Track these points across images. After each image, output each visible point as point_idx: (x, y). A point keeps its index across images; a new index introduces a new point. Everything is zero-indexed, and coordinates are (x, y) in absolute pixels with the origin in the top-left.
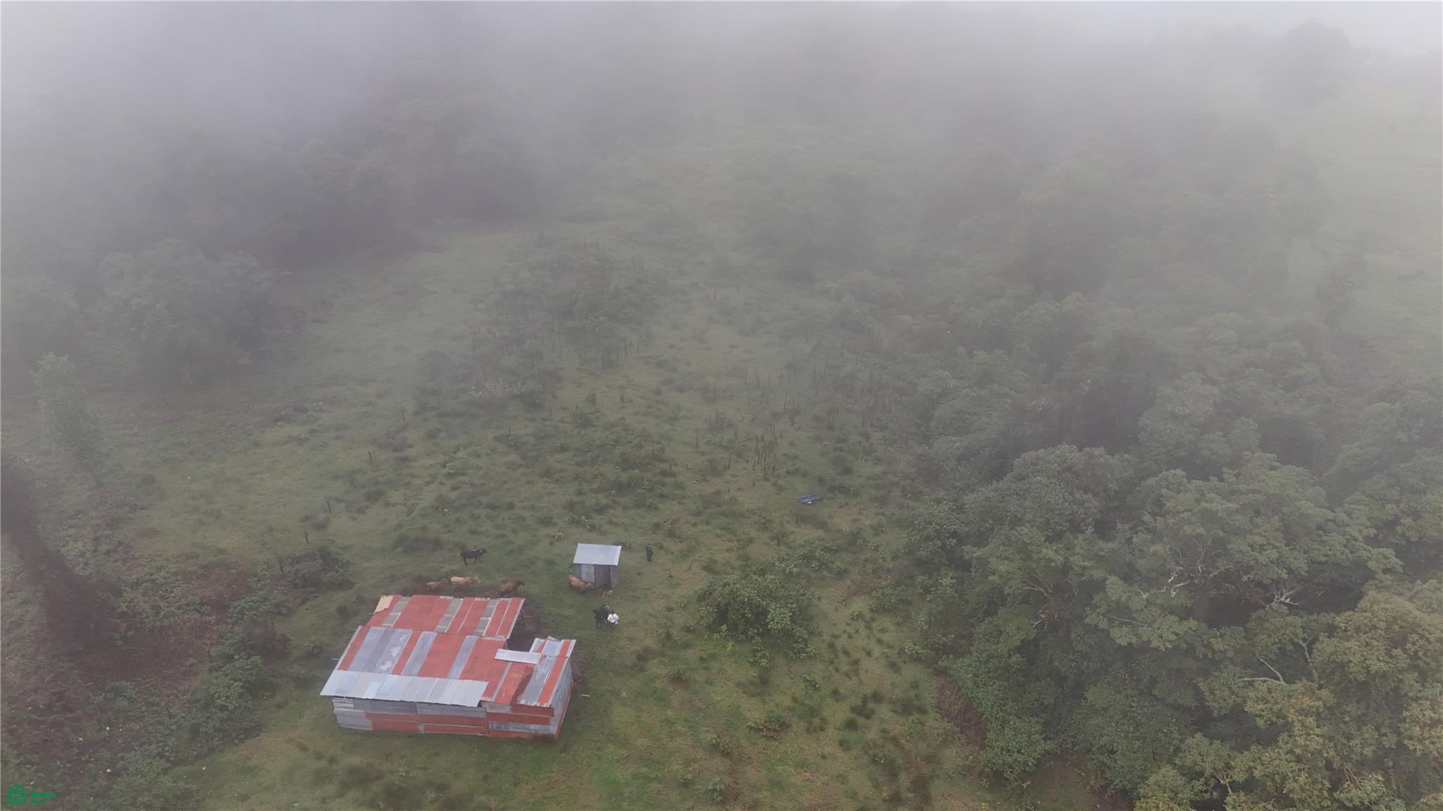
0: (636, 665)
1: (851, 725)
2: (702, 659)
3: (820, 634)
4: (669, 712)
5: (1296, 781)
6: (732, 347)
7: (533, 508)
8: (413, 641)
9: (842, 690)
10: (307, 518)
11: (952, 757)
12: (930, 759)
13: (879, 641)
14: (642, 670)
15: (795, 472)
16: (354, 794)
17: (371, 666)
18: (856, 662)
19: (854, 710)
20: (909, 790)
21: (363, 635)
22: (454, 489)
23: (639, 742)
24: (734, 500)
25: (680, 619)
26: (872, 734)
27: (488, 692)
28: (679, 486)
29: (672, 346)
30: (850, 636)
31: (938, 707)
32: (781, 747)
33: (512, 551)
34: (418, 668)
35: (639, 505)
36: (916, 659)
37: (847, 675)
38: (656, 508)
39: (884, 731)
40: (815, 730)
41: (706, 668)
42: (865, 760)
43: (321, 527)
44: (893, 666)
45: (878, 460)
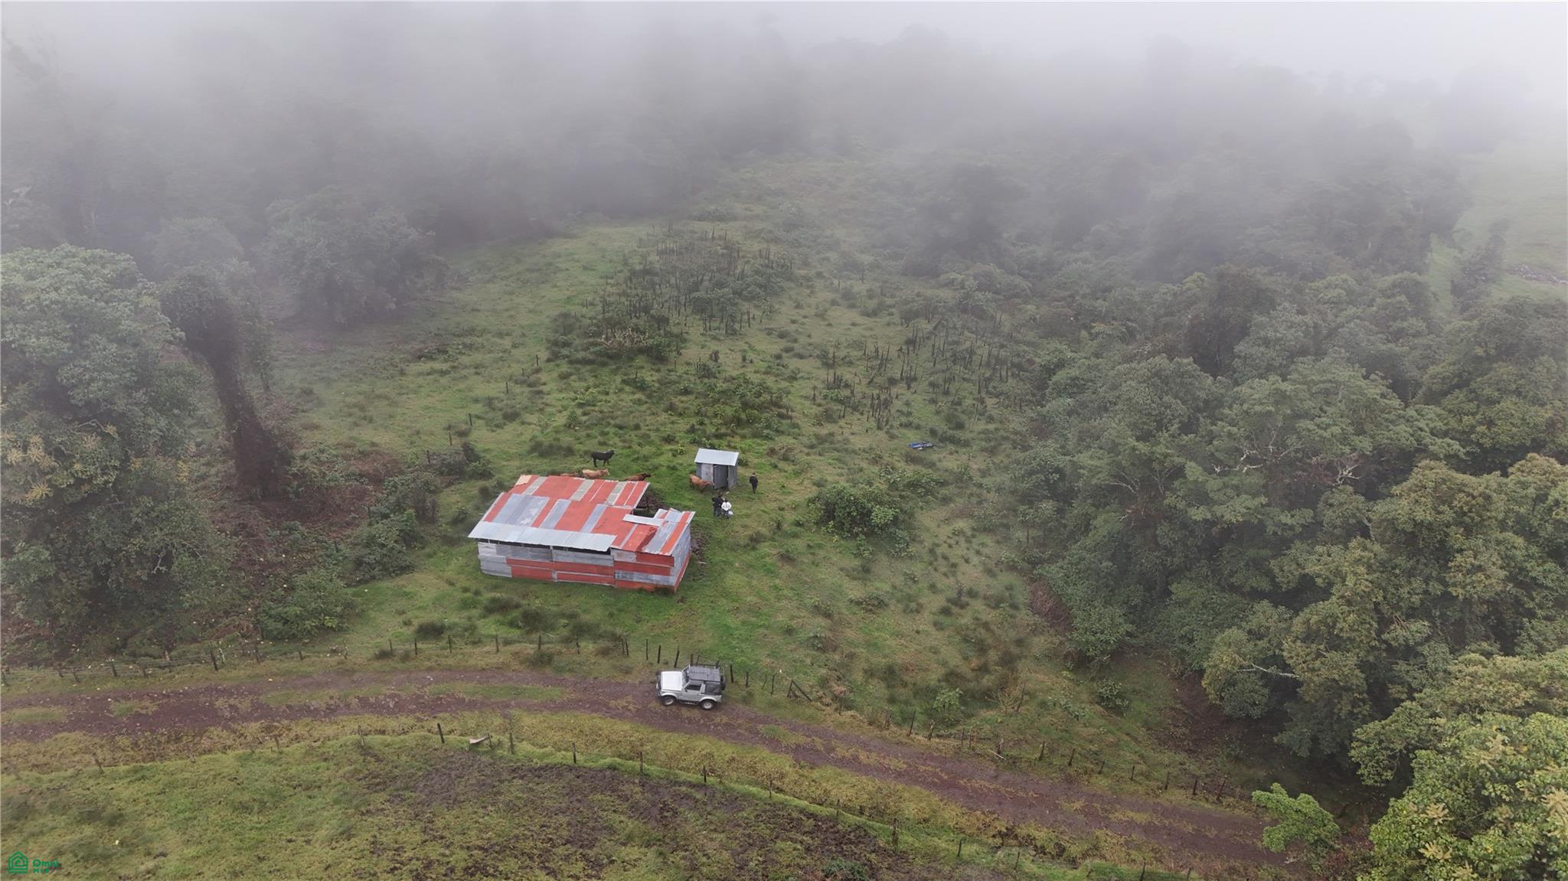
0: (748, 545)
1: (945, 611)
2: (809, 546)
3: (921, 542)
4: (777, 581)
5: (1345, 621)
6: (854, 324)
7: (658, 430)
8: (550, 505)
9: (939, 586)
10: (449, 428)
11: (1040, 643)
12: (1019, 642)
13: (978, 553)
14: (754, 549)
15: (907, 425)
16: (497, 617)
17: (512, 520)
18: (954, 565)
19: (949, 600)
20: (997, 664)
21: (504, 499)
22: (585, 414)
23: (749, 599)
24: (847, 441)
25: (790, 517)
26: (966, 620)
27: (617, 542)
28: (796, 426)
29: (794, 322)
30: (950, 546)
31: (1031, 606)
32: (880, 619)
33: (638, 459)
34: (554, 523)
35: (755, 436)
36: (1012, 567)
37: (945, 575)
38: (772, 439)
39: (977, 619)
40: (911, 611)
41: (813, 554)
42: (958, 638)
43: (463, 434)
44: (990, 572)
45: (991, 419)
